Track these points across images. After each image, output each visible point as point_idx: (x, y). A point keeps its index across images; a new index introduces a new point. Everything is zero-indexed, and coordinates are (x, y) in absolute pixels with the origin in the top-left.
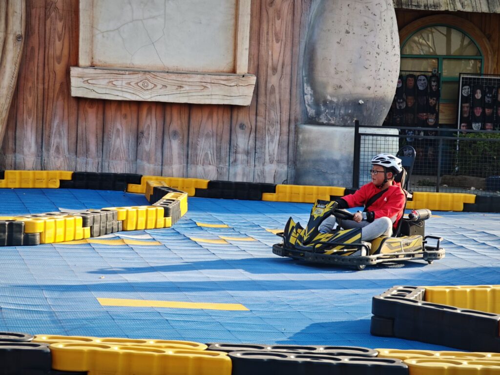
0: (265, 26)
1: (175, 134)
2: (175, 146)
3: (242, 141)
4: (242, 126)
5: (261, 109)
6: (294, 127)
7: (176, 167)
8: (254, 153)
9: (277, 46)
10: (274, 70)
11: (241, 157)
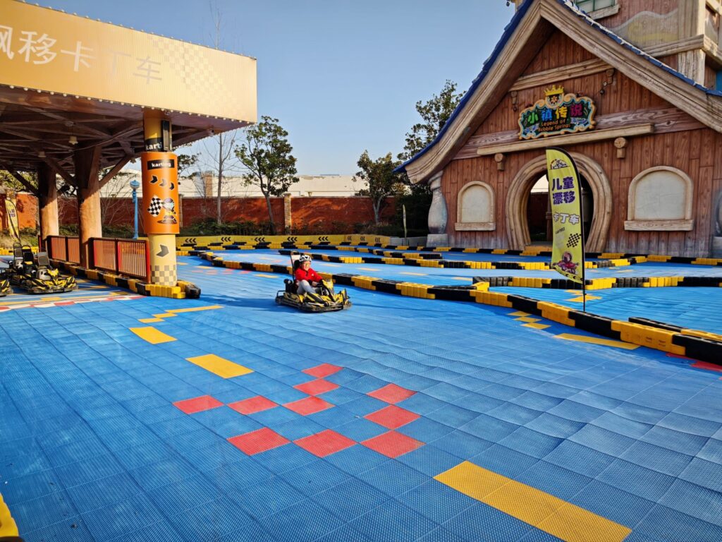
0: (699, 203)
1: (663, 241)
2: (663, 245)
3: (689, 243)
4: (689, 238)
5: (698, 232)
6: (711, 237)
7: (663, 252)
8: (694, 247)
9: (704, 209)
10: (703, 217)
11: (689, 249)
